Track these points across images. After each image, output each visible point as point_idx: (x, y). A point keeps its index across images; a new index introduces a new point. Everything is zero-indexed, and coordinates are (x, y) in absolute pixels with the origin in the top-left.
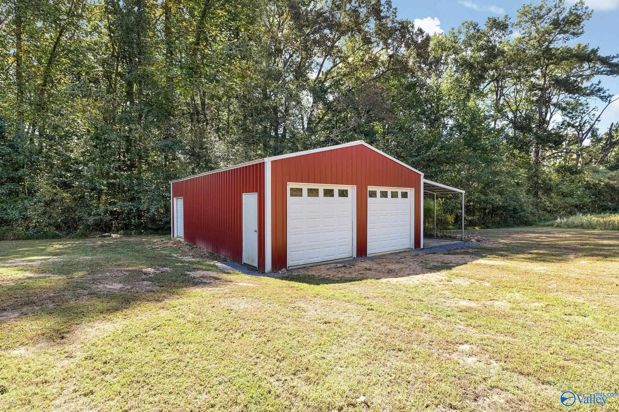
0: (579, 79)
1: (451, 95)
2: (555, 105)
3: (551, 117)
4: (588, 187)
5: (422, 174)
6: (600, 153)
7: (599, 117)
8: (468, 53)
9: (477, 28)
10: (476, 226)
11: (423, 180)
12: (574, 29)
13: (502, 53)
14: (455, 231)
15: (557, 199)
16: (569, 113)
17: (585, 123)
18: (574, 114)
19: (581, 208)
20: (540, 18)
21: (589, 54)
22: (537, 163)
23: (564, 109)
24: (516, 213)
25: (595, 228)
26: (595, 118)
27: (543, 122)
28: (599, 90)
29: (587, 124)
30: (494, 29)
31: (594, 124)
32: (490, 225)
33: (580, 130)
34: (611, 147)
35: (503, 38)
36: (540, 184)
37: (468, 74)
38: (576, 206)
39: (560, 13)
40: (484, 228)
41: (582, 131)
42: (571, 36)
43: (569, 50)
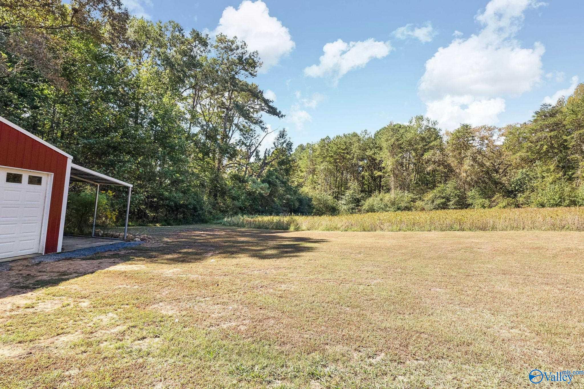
0: (252, 110)
1: (150, 86)
2: (236, 125)
3: (232, 135)
4: (250, 194)
5: (70, 158)
6: (259, 169)
7: (260, 142)
8: (171, 52)
9: (182, 32)
10: (157, 223)
11: (70, 165)
12: (251, 71)
13: (201, 65)
14: (134, 227)
15: (229, 201)
16: (244, 134)
17: (252, 145)
18: (247, 135)
19: (242, 210)
20: (232, 50)
21: (258, 93)
22: (219, 169)
23: (241, 130)
24: (196, 212)
25: (244, 227)
26: (258, 143)
27: (226, 136)
28: (261, 122)
29: (253, 146)
30: (197, 42)
31: (258, 147)
32: (171, 222)
33: (250, 149)
34: (264, 166)
35: (204, 53)
36: (218, 187)
37: (168, 71)
38: (240, 208)
39: (244, 54)
40: (165, 225)
41: (250, 150)
42: (249, 75)
43: (247, 85)
